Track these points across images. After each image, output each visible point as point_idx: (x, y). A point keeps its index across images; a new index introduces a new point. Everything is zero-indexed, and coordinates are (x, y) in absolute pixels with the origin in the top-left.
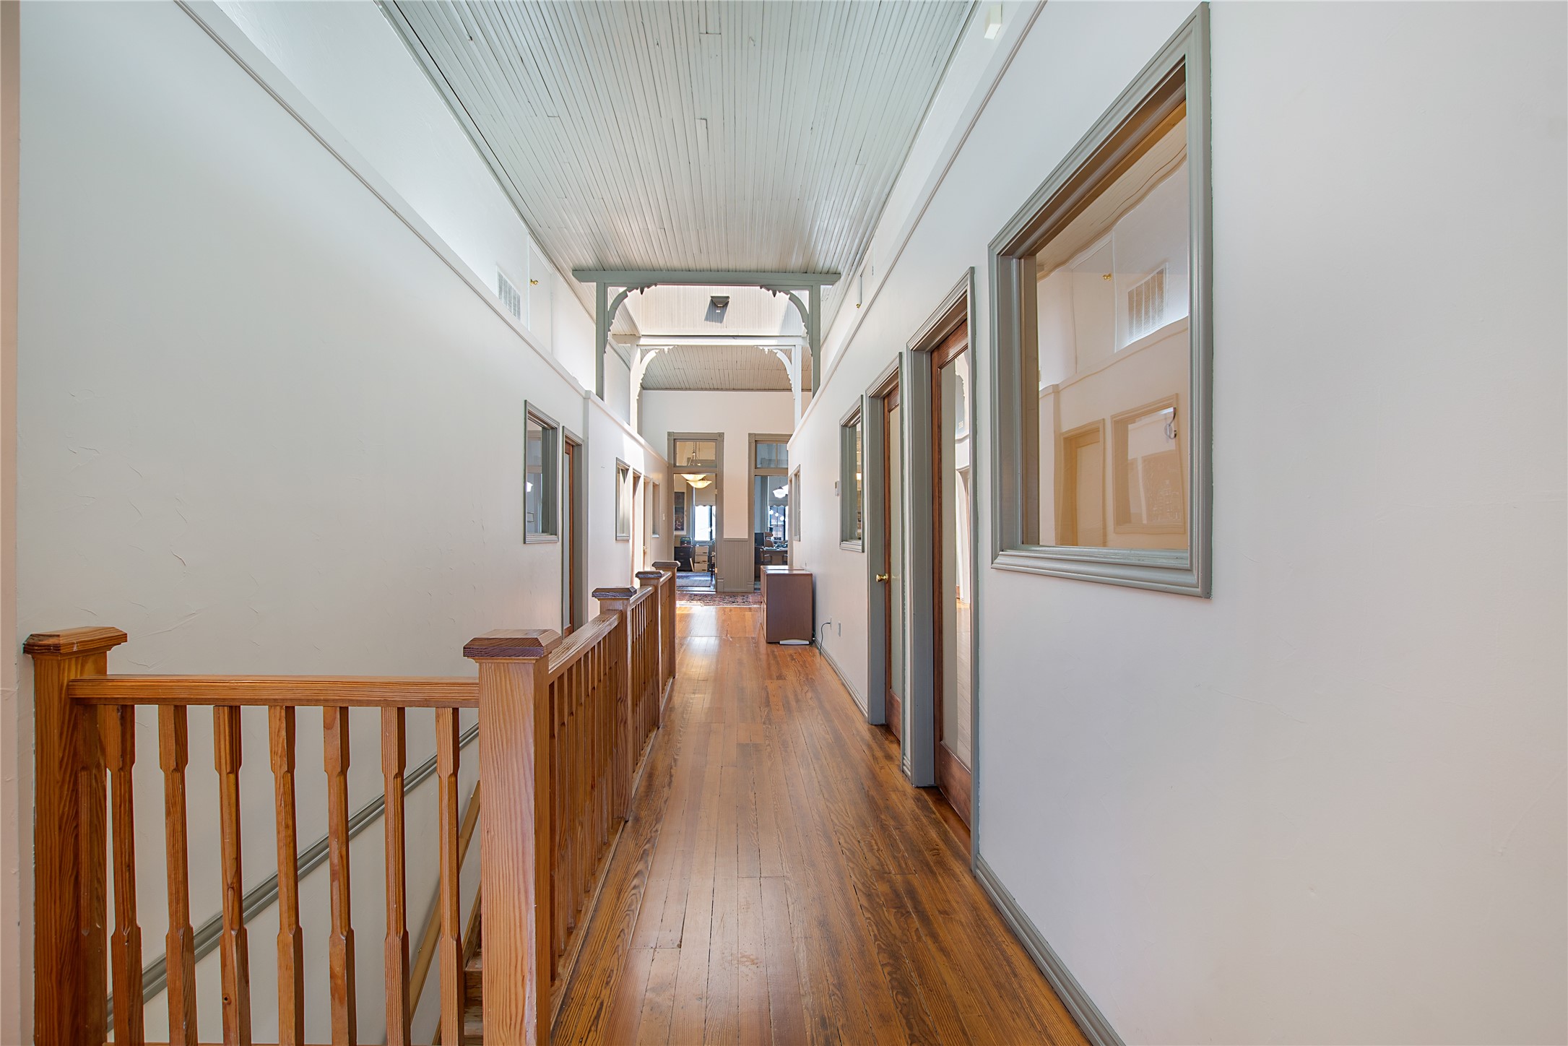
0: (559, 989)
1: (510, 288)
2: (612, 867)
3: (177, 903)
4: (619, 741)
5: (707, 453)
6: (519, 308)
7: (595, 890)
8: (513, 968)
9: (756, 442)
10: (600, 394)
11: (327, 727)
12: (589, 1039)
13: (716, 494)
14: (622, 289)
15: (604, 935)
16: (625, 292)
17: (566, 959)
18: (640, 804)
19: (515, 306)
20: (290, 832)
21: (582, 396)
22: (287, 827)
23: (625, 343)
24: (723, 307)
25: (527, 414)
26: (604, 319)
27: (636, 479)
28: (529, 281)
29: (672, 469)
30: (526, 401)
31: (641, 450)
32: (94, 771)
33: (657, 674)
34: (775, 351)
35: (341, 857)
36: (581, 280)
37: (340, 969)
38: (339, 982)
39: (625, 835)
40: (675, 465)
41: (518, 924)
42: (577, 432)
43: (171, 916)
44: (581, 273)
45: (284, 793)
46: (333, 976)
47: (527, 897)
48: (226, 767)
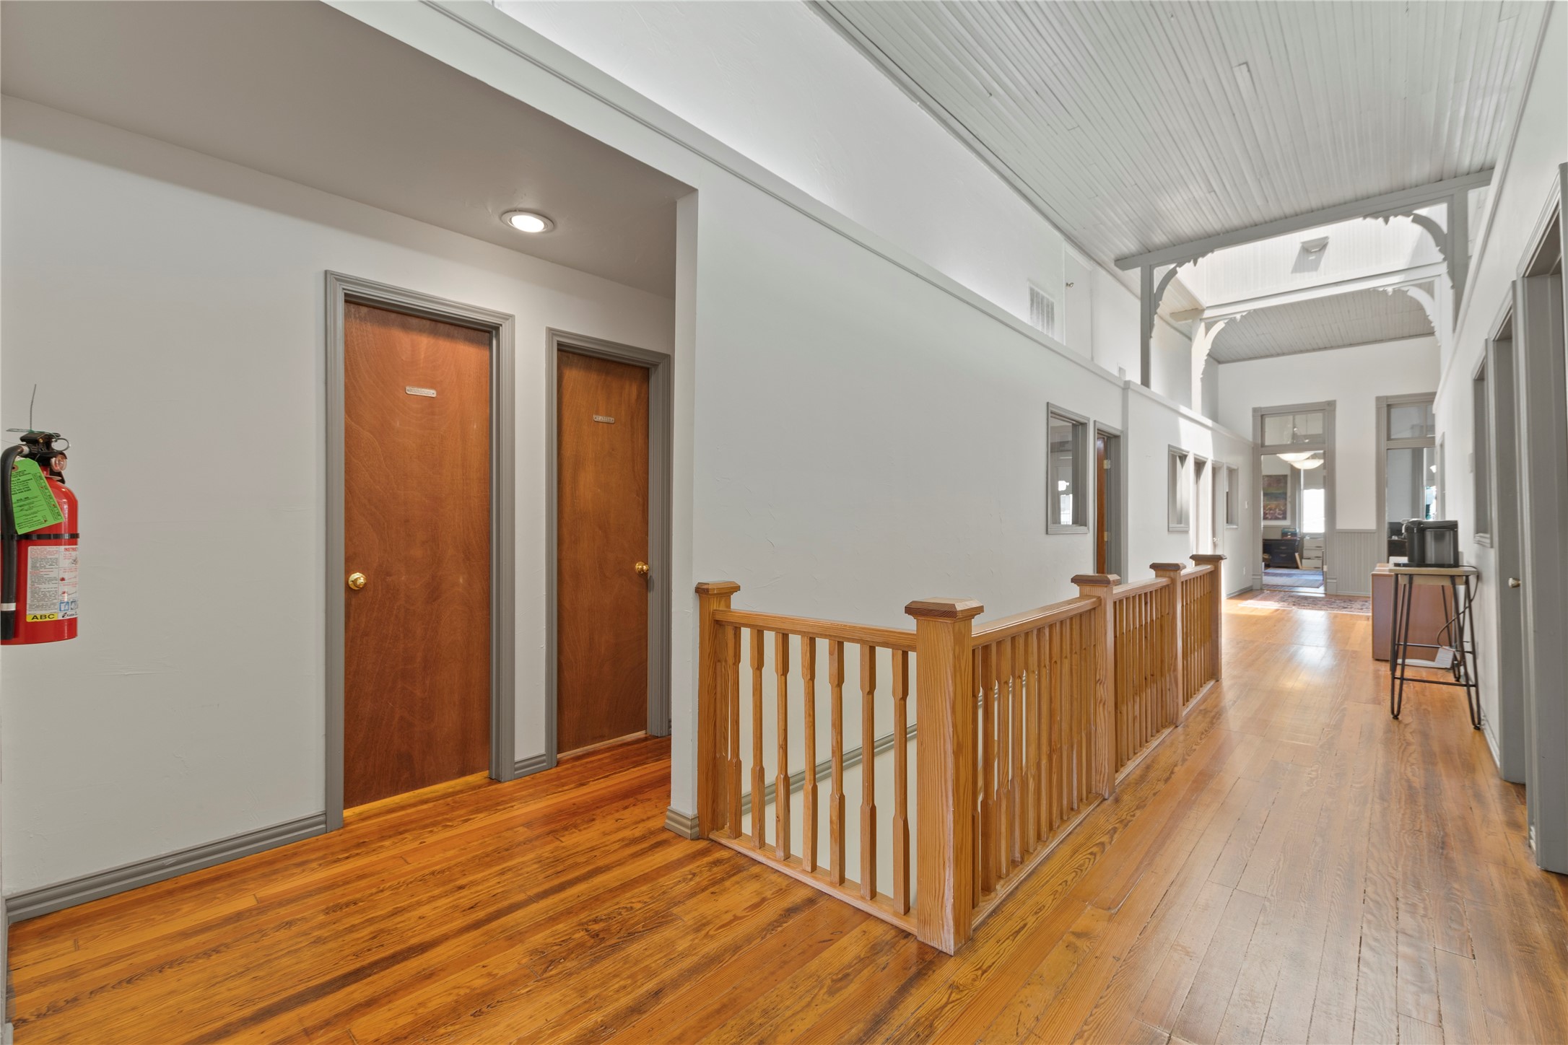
0: (993, 899)
1: (1043, 298)
2: (1076, 830)
3: (757, 750)
4: (1098, 720)
5: (1314, 426)
6: (1053, 314)
7: (1051, 842)
8: (937, 852)
9: (1387, 407)
10: (1146, 381)
11: (831, 653)
12: (1005, 943)
13: (1326, 478)
14: (1172, 266)
15: (1048, 878)
16: (1175, 268)
17: (1006, 882)
18: (1127, 789)
19: (1048, 313)
20: (811, 719)
21: (1119, 386)
22: (810, 715)
23: (1186, 319)
24: (1320, 250)
25: (1050, 415)
26: (1150, 301)
27: (1199, 465)
28: (1064, 285)
29: (1259, 449)
30: (1048, 403)
31: (1209, 433)
32: (723, 663)
33: (1175, 670)
34: (1405, 289)
35: (838, 742)
36: (1124, 268)
37: (835, 818)
38: (835, 827)
39: (1099, 809)
40: (1263, 445)
41: (941, 820)
42: (1113, 423)
43: (754, 757)
44: (1124, 262)
45: (808, 693)
46: (831, 822)
47: (947, 801)
48: (780, 671)
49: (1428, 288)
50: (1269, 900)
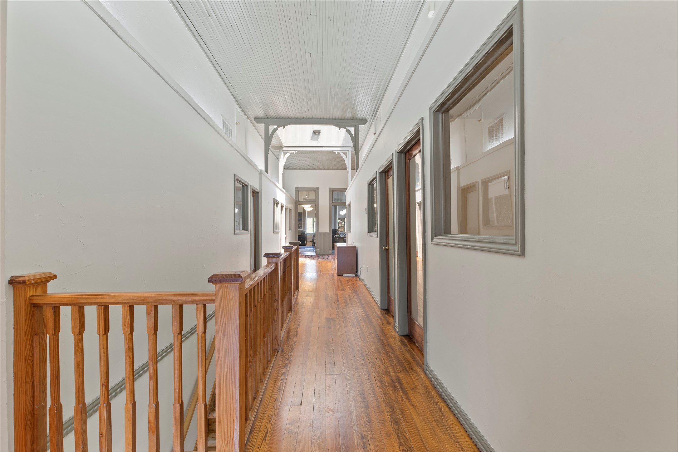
0: (249, 424)
1: (228, 126)
2: (272, 371)
3: (79, 392)
4: (275, 318)
5: (312, 196)
6: (232, 134)
7: (265, 381)
8: (229, 416)
9: (332, 191)
10: (266, 171)
11: (148, 313)
12: (262, 446)
13: (316, 214)
14: (275, 127)
15: (269, 401)
16: (277, 128)
17: (252, 411)
18: (284, 344)
19: (230, 133)
20: (131, 360)
21: (258, 172)
22: (130, 357)
23: (277, 149)
24: (318, 134)
25: (236, 180)
26: (268, 138)
27: (282, 207)
28: (236, 123)
29: (297, 203)
30: (235, 174)
31: (284, 195)
32: (41, 336)
33: (291, 289)
34: (340, 153)
35: (154, 370)
36: (258, 122)
37: (153, 419)
38: (152, 425)
39: (278, 357)
40: (298, 201)
41: (231, 397)
42: (257, 187)
43: (76, 398)
44: (258, 119)
45: (129, 343)
46: (149, 422)
47: (235, 385)
48: (102, 332)
49: (345, 154)
50: (347, 375)
